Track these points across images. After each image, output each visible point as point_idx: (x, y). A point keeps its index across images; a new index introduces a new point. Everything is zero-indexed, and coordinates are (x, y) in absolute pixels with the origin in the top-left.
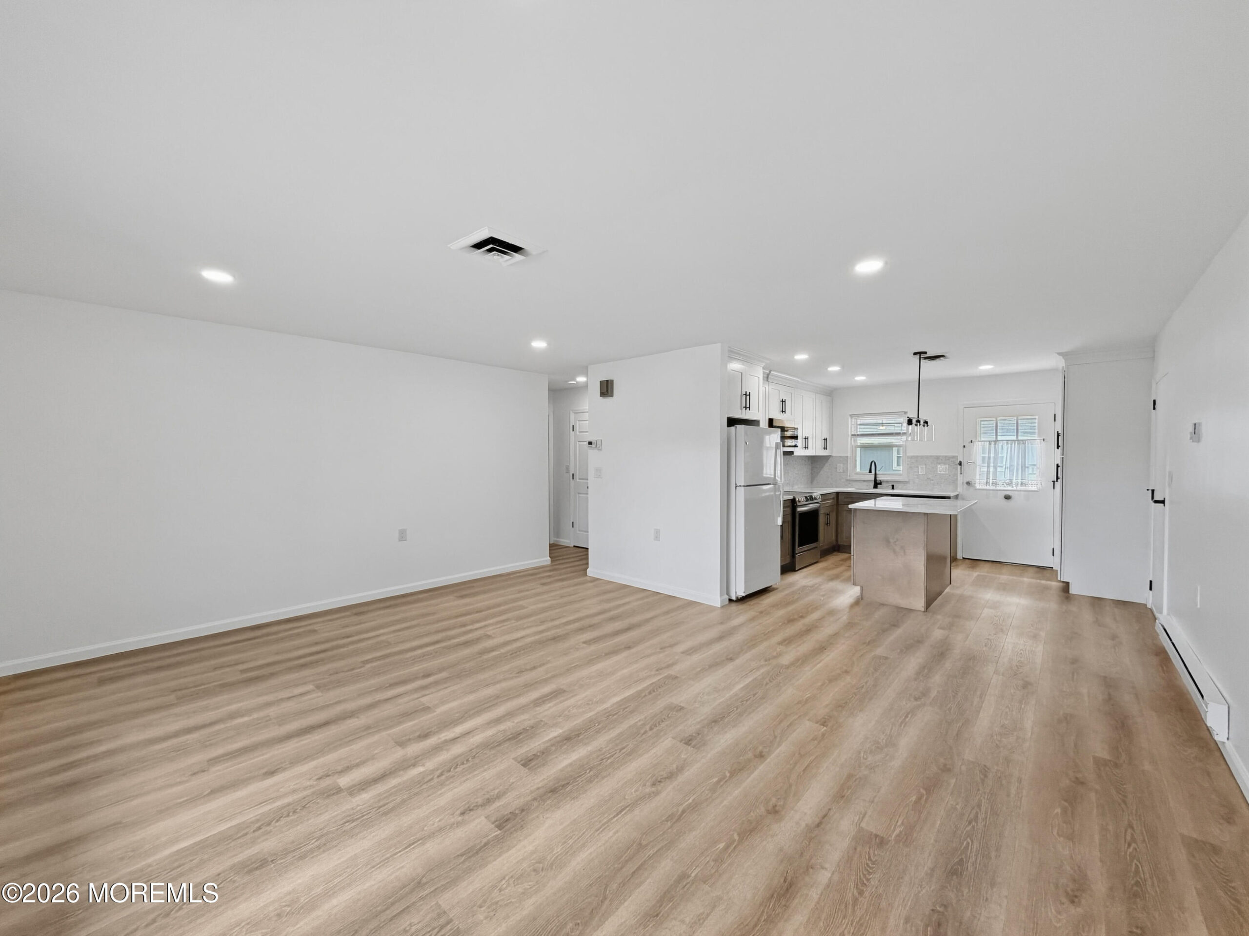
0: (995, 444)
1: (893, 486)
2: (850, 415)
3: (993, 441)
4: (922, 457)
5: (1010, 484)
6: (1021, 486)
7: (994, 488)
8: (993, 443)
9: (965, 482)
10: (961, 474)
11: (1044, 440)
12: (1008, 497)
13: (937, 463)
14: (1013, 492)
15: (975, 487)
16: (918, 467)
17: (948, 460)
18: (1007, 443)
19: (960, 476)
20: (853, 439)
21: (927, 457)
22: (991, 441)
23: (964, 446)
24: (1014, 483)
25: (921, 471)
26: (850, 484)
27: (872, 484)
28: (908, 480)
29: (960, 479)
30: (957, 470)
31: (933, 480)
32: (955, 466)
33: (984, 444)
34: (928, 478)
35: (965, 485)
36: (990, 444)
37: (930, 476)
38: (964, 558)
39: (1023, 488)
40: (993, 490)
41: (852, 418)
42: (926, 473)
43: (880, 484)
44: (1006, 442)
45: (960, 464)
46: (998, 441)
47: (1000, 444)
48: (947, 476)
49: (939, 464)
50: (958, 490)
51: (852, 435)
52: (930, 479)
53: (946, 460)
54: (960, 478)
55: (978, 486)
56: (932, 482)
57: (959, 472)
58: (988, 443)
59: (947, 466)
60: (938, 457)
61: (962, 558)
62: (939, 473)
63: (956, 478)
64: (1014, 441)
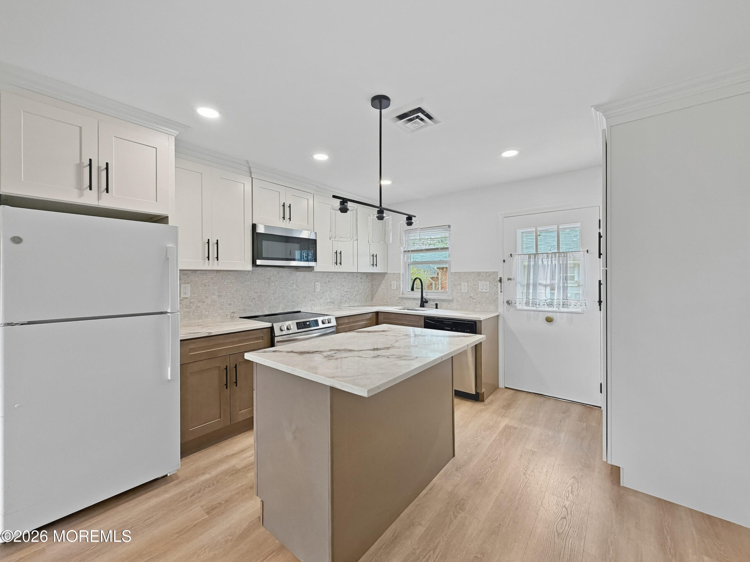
0: (535, 258)
1: (437, 305)
3: (533, 254)
4: (465, 273)
5: (551, 304)
6: (563, 307)
7: (535, 308)
8: (532, 257)
9: (505, 301)
10: (501, 292)
11: (587, 251)
12: (549, 320)
13: (479, 280)
14: (554, 313)
15: (515, 307)
16: (460, 285)
17: (489, 276)
18: (548, 255)
19: (501, 295)
21: (469, 273)
22: (531, 254)
23: (504, 261)
24: (555, 304)
25: (464, 289)
26: (402, 301)
27: (419, 302)
28: (452, 299)
29: (501, 298)
30: (497, 288)
31: (475, 299)
32: (496, 283)
33: (524, 256)
34: (470, 297)
35: (506, 304)
36: (530, 258)
37: (472, 295)
38: (506, 388)
39: (565, 310)
40: (534, 311)
42: (468, 291)
43: (427, 302)
45: (500, 281)
46: (538, 254)
47: (541, 257)
48: (488, 294)
50: (499, 311)
52: (472, 297)
53: (488, 275)
55: (519, 307)
56: (474, 300)
57: (500, 290)
58: (527, 256)
59: (488, 283)
60: (479, 274)
61: (504, 387)
62: (481, 291)
63: (496, 296)
64: (555, 253)
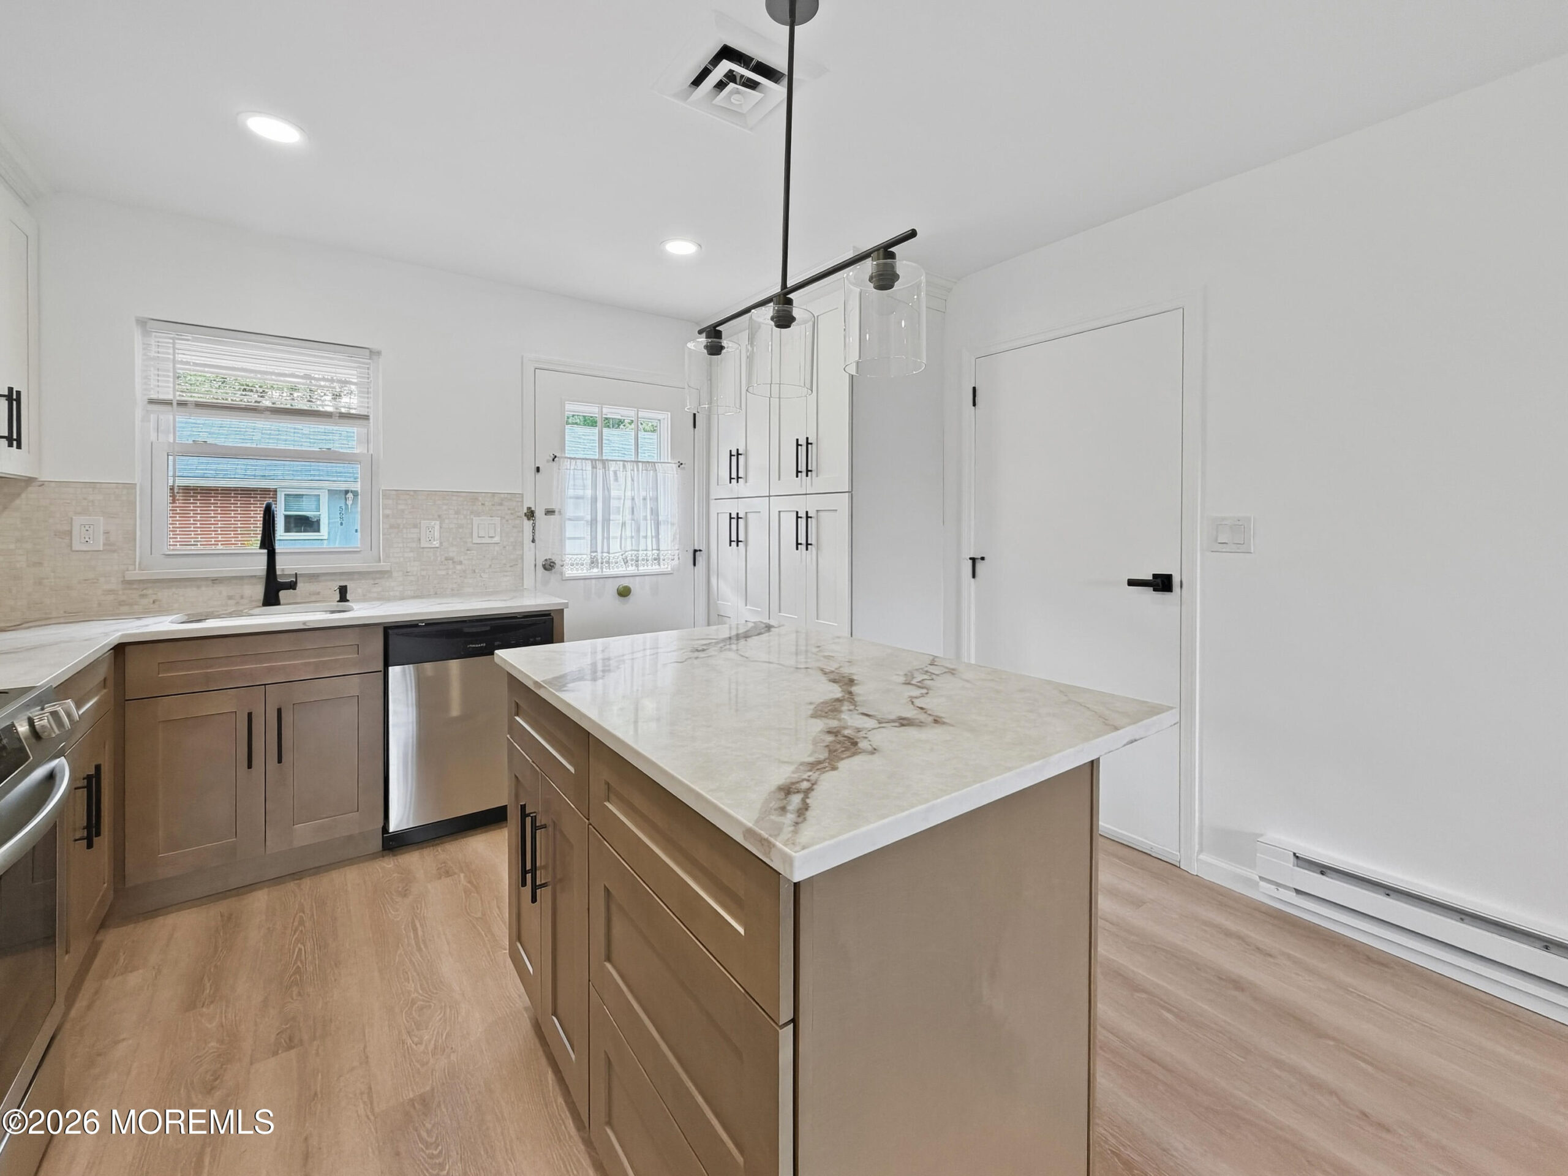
1: (344, 589)
2: (142, 323)
4: (431, 494)
5: (631, 560)
6: (651, 564)
9: (540, 564)
10: (533, 541)
11: (680, 465)
12: (624, 593)
13: (472, 512)
14: (633, 579)
15: (562, 573)
16: (416, 526)
17: (501, 504)
18: (624, 466)
19: (532, 547)
20: (153, 417)
21: (446, 495)
23: (538, 469)
24: (638, 559)
25: (432, 533)
26: (143, 596)
27: (258, 591)
28: (388, 569)
29: (531, 556)
30: (523, 531)
31: (461, 563)
32: (517, 522)
34: (447, 559)
35: (540, 569)
36: (594, 467)
37: (453, 552)
39: (653, 569)
40: (597, 578)
41: (146, 333)
42: (441, 543)
43: (292, 586)
44: (622, 463)
45: (530, 514)
47: (610, 468)
48: (497, 548)
49: (478, 515)
50: (526, 587)
51: (152, 402)
52: (452, 559)
53: (495, 503)
54: (529, 549)
55: (571, 573)
56: (459, 567)
57: (529, 538)
58: (585, 463)
59: (497, 520)
60: (473, 497)
62: (478, 541)
63: (520, 552)
